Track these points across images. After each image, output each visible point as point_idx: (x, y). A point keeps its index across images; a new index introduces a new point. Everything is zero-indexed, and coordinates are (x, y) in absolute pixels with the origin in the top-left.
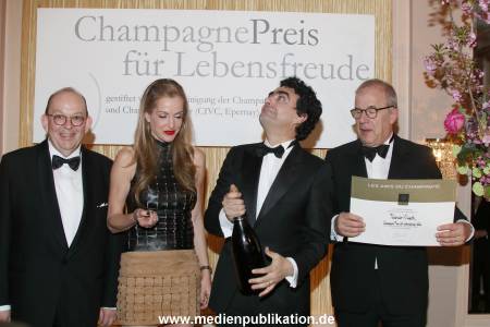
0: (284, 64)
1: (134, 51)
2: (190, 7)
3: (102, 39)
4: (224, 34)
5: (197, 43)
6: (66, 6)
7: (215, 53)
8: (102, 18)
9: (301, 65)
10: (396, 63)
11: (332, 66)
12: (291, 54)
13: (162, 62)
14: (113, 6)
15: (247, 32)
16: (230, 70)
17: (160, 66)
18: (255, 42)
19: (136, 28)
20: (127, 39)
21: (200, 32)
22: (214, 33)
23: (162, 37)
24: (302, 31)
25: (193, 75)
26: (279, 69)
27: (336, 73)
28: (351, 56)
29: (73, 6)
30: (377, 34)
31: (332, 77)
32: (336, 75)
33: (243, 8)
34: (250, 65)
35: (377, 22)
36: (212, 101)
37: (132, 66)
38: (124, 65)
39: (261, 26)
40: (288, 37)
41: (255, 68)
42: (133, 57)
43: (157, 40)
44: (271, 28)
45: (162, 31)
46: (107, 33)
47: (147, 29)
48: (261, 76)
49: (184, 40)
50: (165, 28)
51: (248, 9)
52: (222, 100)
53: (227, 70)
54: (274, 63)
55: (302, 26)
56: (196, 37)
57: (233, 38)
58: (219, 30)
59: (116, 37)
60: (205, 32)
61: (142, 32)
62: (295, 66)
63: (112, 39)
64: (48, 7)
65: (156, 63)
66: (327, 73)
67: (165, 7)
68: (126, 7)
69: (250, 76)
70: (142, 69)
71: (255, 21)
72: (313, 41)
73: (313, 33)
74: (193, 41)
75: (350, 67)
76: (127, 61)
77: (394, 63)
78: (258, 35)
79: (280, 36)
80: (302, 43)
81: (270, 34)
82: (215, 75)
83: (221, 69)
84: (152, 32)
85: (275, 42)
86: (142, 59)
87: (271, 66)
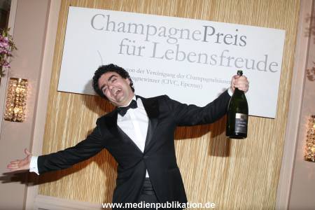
0: (222, 57)
1: (127, 39)
2: (165, 14)
3: (107, 30)
4: (185, 33)
5: (167, 38)
6: (88, 7)
7: (178, 45)
8: (109, 16)
9: (233, 58)
10: (297, 64)
11: (254, 61)
12: (228, 51)
13: (144, 48)
14: (117, 9)
15: (200, 33)
16: (187, 57)
17: (142, 50)
18: (205, 40)
19: (130, 25)
20: (123, 31)
21: (170, 30)
22: (179, 33)
23: (145, 32)
24: (236, 36)
25: (162, 58)
26: (218, 59)
27: (256, 66)
28: (267, 56)
29: (92, 7)
30: (286, 43)
31: (253, 68)
32: (255, 67)
33: (199, 18)
34: (200, 55)
35: (287, 35)
36: (173, 76)
37: (124, 48)
38: (120, 47)
39: (210, 31)
40: (227, 40)
41: (203, 57)
42: (125, 43)
43: (142, 33)
44: (216, 33)
45: (145, 28)
46: (111, 26)
47: (136, 26)
48: (206, 63)
49: (159, 35)
50: (148, 26)
51: (203, 19)
52: (179, 76)
53: (185, 57)
54: (216, 56)
55: (237, 33)
56: (167, 33)
57: (191, 37)
58: (182, 31)
59: (116, 29)
60: (173, 31)
61: (133, 27)
62: (229, 59)
63: (114, 30)
64: (76, 6)
65: (140, 48)
66: (250, 65)
67: (150, 13)
68: (125, 10)
69: (199, 62)
70: (131, 51)
71: (206, 27)
72: (243, 44)
73: (243, 38)
74: (165, 36)
75: (266, 63)
76: (121, 45)
77: (295, 63)
78: (207, 36)
79: (221, 38)
80: (235, 44)
81: (215, 36)
82: (177, 59)
83: (181, 56)
84: (139, 28)
85: (218, 42)
86: (131, 44)
87: (214, 57)
